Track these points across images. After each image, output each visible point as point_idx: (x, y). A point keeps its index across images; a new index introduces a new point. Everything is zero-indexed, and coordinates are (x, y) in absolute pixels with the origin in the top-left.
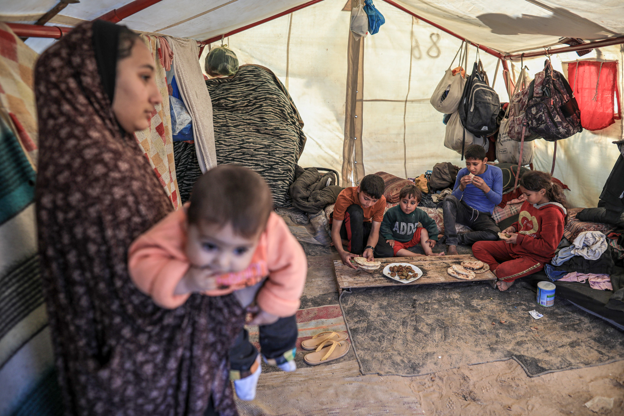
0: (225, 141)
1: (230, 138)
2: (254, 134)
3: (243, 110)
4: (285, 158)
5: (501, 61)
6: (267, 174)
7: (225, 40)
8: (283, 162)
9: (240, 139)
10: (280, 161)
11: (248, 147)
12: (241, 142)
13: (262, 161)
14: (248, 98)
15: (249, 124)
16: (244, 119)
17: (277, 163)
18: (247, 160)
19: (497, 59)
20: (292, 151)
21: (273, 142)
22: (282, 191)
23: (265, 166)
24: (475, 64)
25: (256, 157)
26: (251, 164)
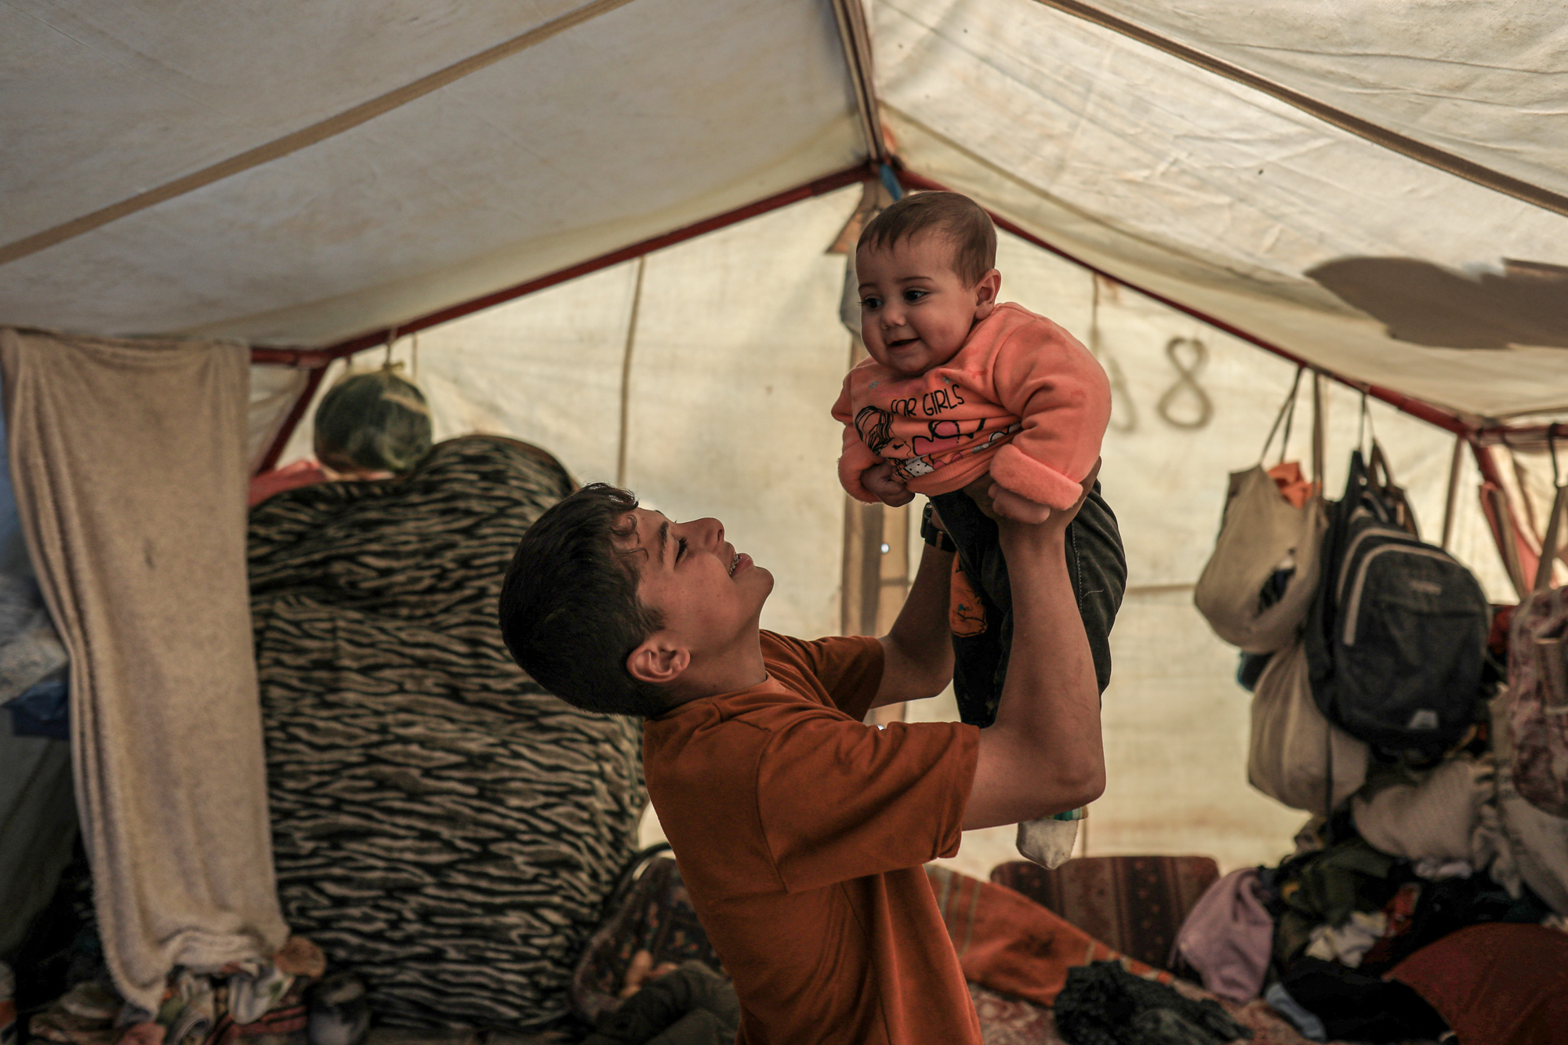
0: (312, 729)
1: (336, 719)
2: (435, 706)
3: (413, 606)
4: (546, 813)
5: (1467, 451)
6: (461, 879)
7: (402, 349)
8: (535, 830)
9: (371, 722)
10: (522, 827)
11: (400, 759)
12: (375, 738)
13: (451, 819)
14: (437, 561)
15: (422, 663)
16: (404, 643)
17: (511, 835)
18: (391, 811)
19: (1445, 440)
20: (582, 785)
21: (504, 744)
22: (519, 958)
23: (460, 844)
24: (1357, 456)
25: (429, 804)
26: (402, 832)
